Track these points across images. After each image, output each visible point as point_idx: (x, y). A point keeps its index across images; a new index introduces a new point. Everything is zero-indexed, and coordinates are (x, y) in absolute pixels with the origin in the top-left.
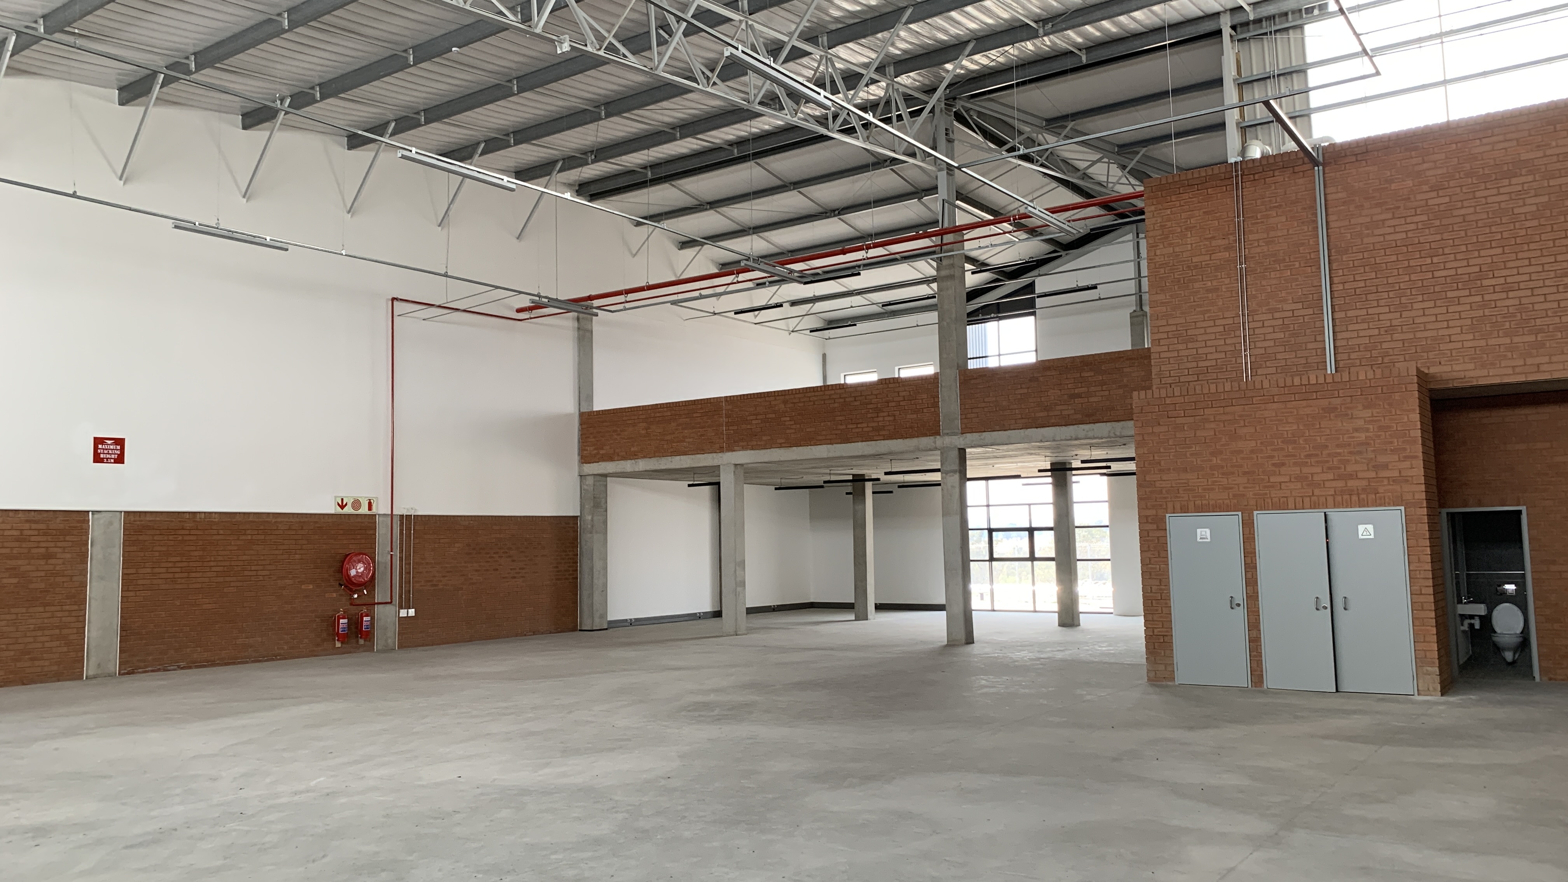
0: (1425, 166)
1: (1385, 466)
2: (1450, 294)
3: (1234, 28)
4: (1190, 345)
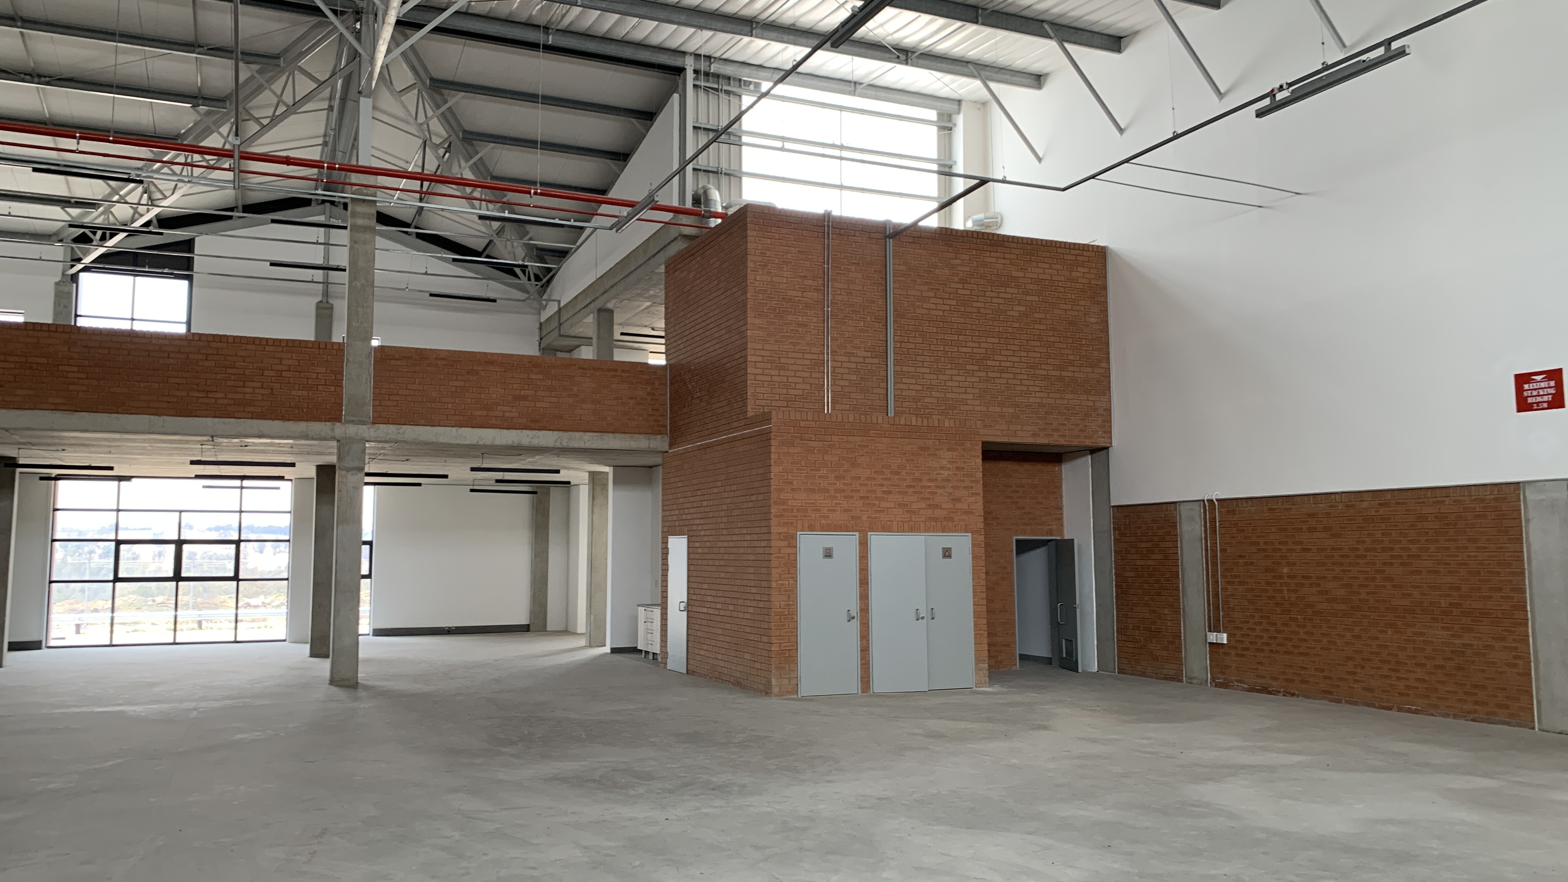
1: (958, 500)
3: (696, 72)
4: (782, 373)
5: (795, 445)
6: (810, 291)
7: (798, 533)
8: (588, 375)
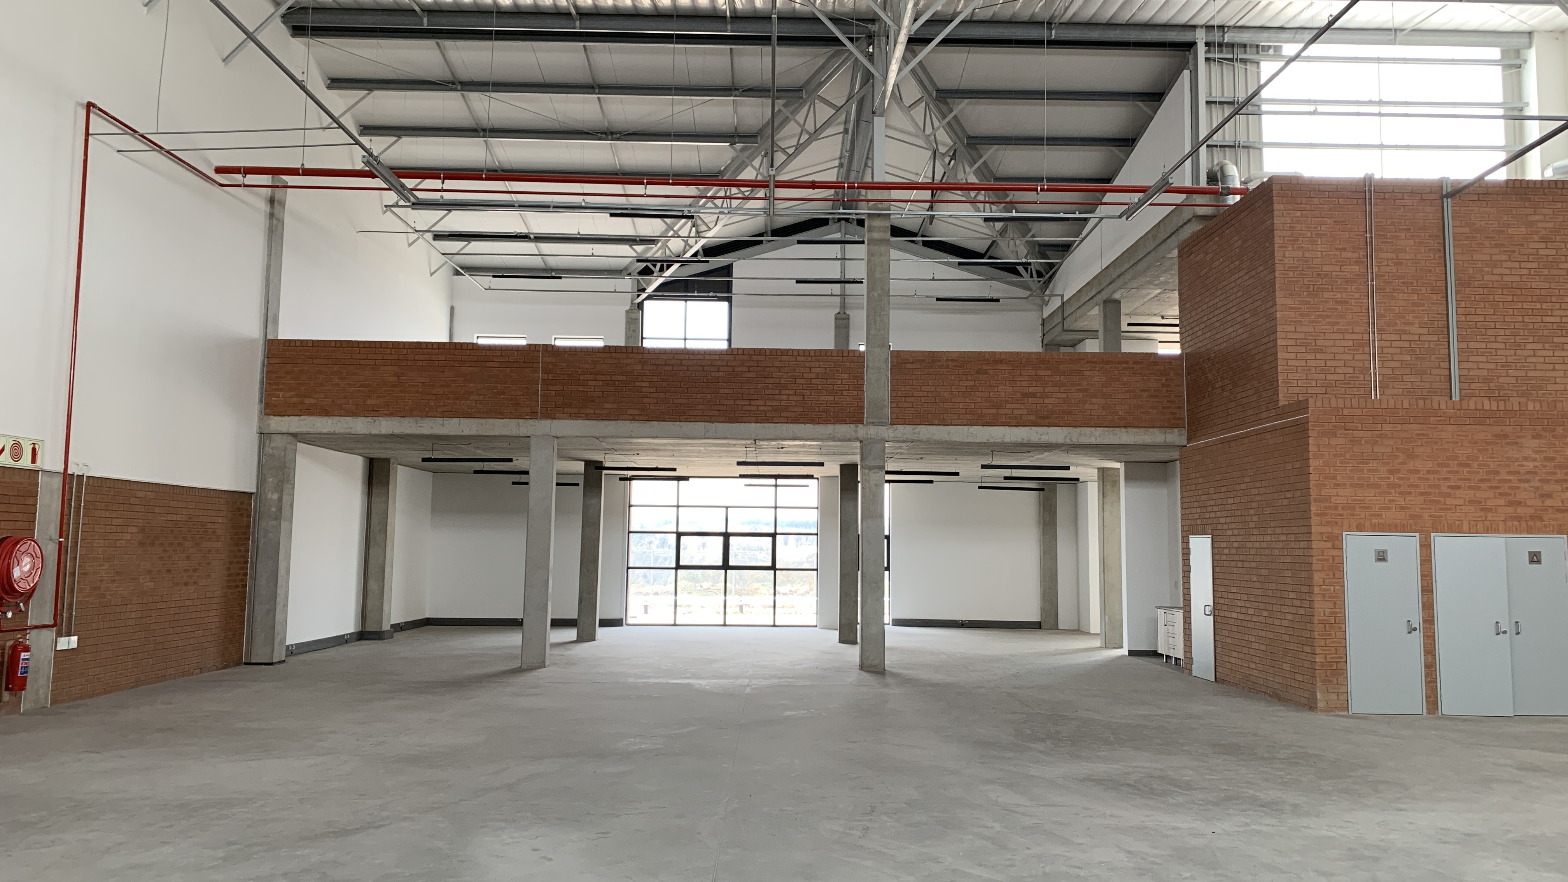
0: (1537, 218)
1: (1549, 496)
3: (1207, 44)
4: (1319, 356)
5: (1338, 435)
6: (1350, 265)
7: (1344, 534)
8: (1097, 369)
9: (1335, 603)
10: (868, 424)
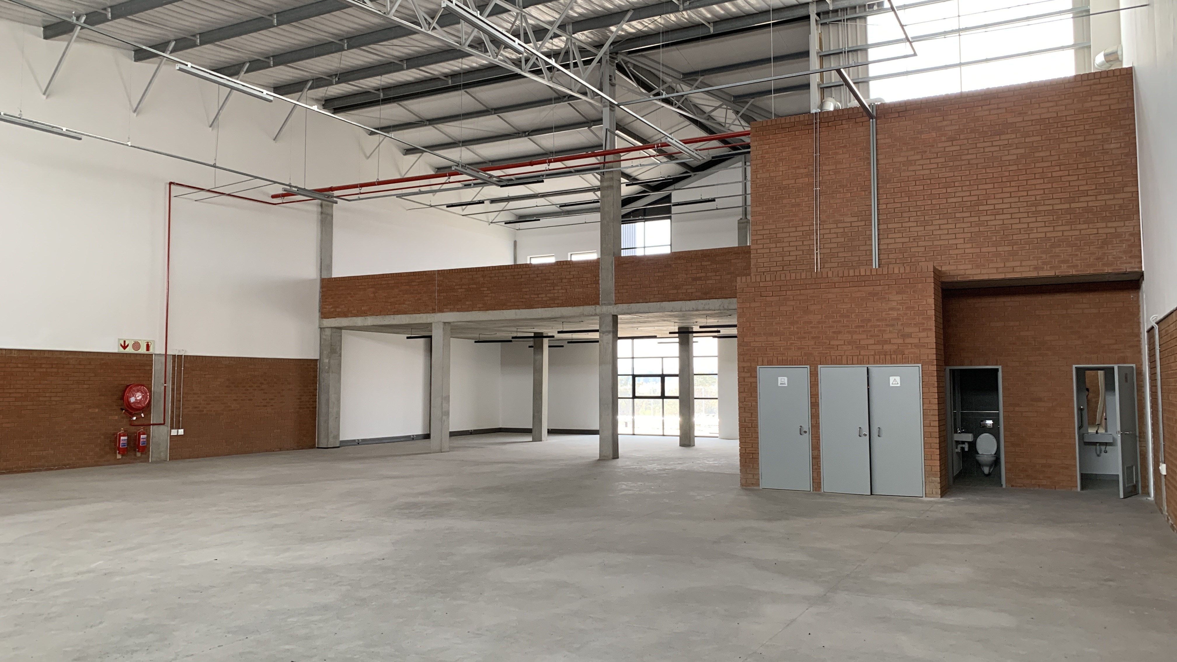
0: (945, 123)
1: (909, 336)
2: (957, 215)
3: (818, 14)
4: (779, 245)
5: (756, 300)
6: (802, 178)
7: (758, 367)
9: (752, 414)
10: (603, 304)
